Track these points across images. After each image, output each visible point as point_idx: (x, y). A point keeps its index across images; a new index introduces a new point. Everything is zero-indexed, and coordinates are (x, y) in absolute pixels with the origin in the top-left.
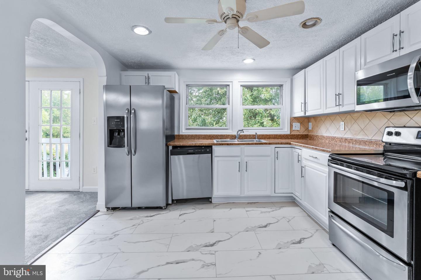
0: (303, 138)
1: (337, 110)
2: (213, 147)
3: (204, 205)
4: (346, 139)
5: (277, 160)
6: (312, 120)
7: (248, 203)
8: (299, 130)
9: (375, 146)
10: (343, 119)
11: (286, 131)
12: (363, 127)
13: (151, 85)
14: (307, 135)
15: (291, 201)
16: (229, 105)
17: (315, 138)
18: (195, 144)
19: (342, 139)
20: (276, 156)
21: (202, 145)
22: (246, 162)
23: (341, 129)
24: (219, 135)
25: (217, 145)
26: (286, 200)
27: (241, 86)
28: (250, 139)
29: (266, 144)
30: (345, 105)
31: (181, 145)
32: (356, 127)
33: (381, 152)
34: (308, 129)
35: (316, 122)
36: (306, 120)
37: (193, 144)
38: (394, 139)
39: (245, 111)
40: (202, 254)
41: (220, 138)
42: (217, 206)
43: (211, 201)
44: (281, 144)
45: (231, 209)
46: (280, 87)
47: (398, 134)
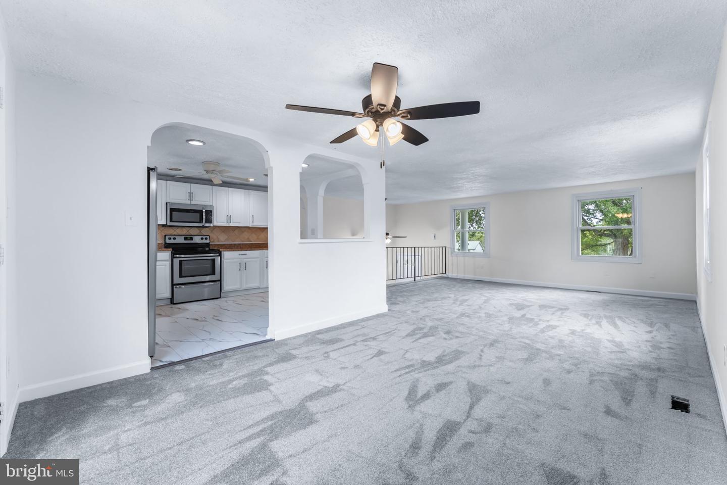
47: (175, 239)
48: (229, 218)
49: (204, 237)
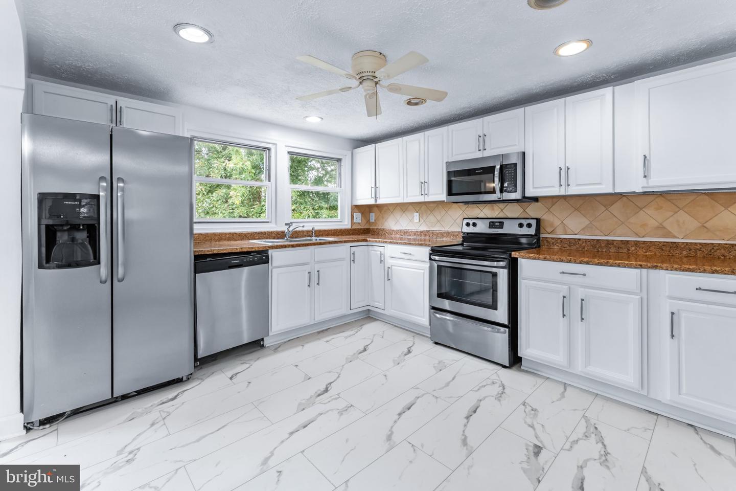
0: (364, 234)
1: (421, 199)
2: (270, 252)
3: (253, 353)
4: (422, 232)
5: (354, 263)
6: (376, 209)
7: (319, 333)
8: (360, 222)
9: (452, 237)
10: (418, 209)
11: (346, 224)
12: (439, 219)
13: (125, 126)
14: (369, 229)
15: (366, 316)
16: (269, 181)
17: (381, 232)
18: (241, 248)
19: (417, 232)
20: (352, 259)
21: (254, 250)
22: (318, 271)
23: (415, 221)
24: (256, 233)
25: (277, 248)
26: (359, 317)
27: (289, 152)
28: (303, 237)
29: (330, 243)
30: (431, 194)
31: (215, 252)
32: (432, 218)
33: (460, 243)
34: (370, 222)
35: (381, 212)
36: (367, 210)
37: (237, 249)
38: (471, 229)
39: (293, 193)
40: (325, 404)
41: (257, 237)
42: (277, 349)
43: (263, 345)
44: (358, 241)
45: (303, 346)
46: (338, 161)
47: (474, 225)
48: (565, 173)
49: (525, 222)
